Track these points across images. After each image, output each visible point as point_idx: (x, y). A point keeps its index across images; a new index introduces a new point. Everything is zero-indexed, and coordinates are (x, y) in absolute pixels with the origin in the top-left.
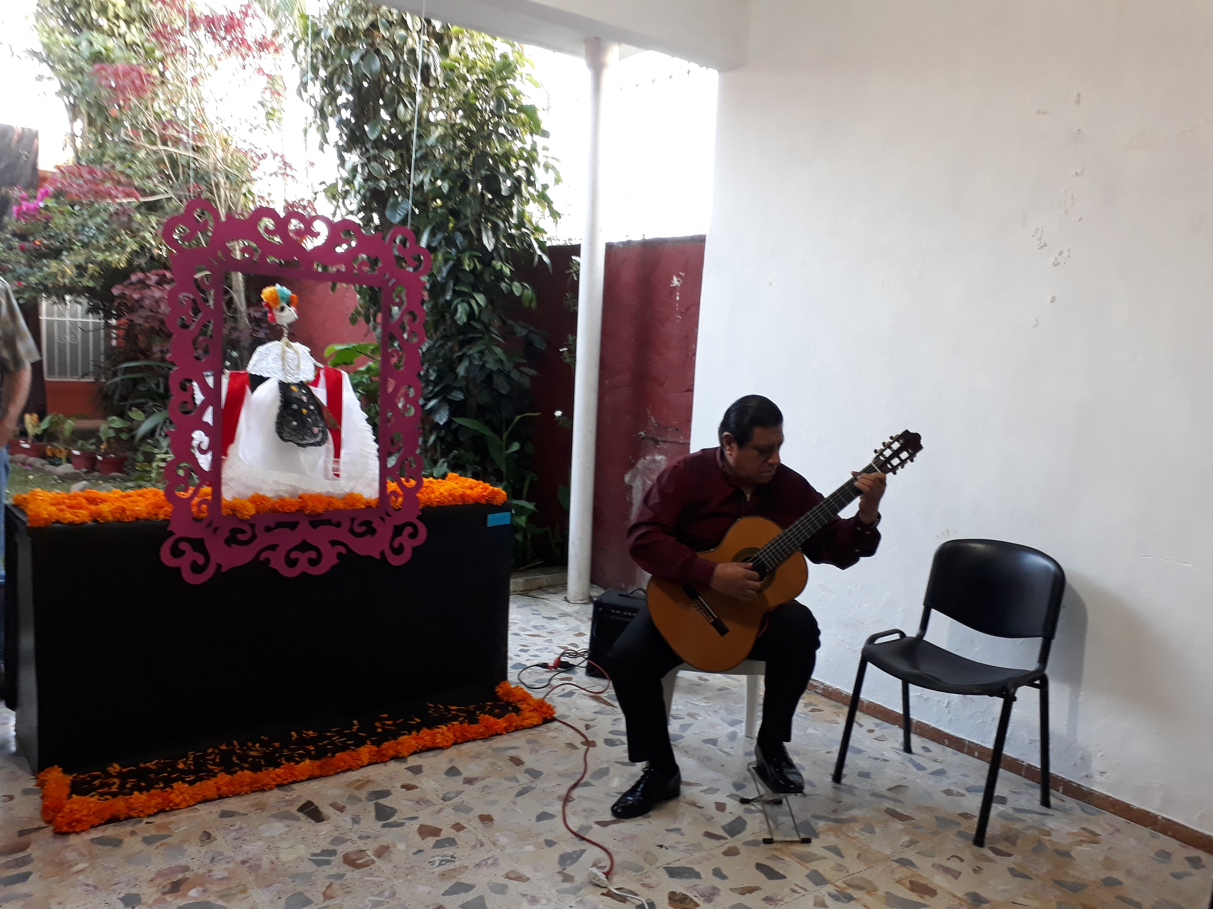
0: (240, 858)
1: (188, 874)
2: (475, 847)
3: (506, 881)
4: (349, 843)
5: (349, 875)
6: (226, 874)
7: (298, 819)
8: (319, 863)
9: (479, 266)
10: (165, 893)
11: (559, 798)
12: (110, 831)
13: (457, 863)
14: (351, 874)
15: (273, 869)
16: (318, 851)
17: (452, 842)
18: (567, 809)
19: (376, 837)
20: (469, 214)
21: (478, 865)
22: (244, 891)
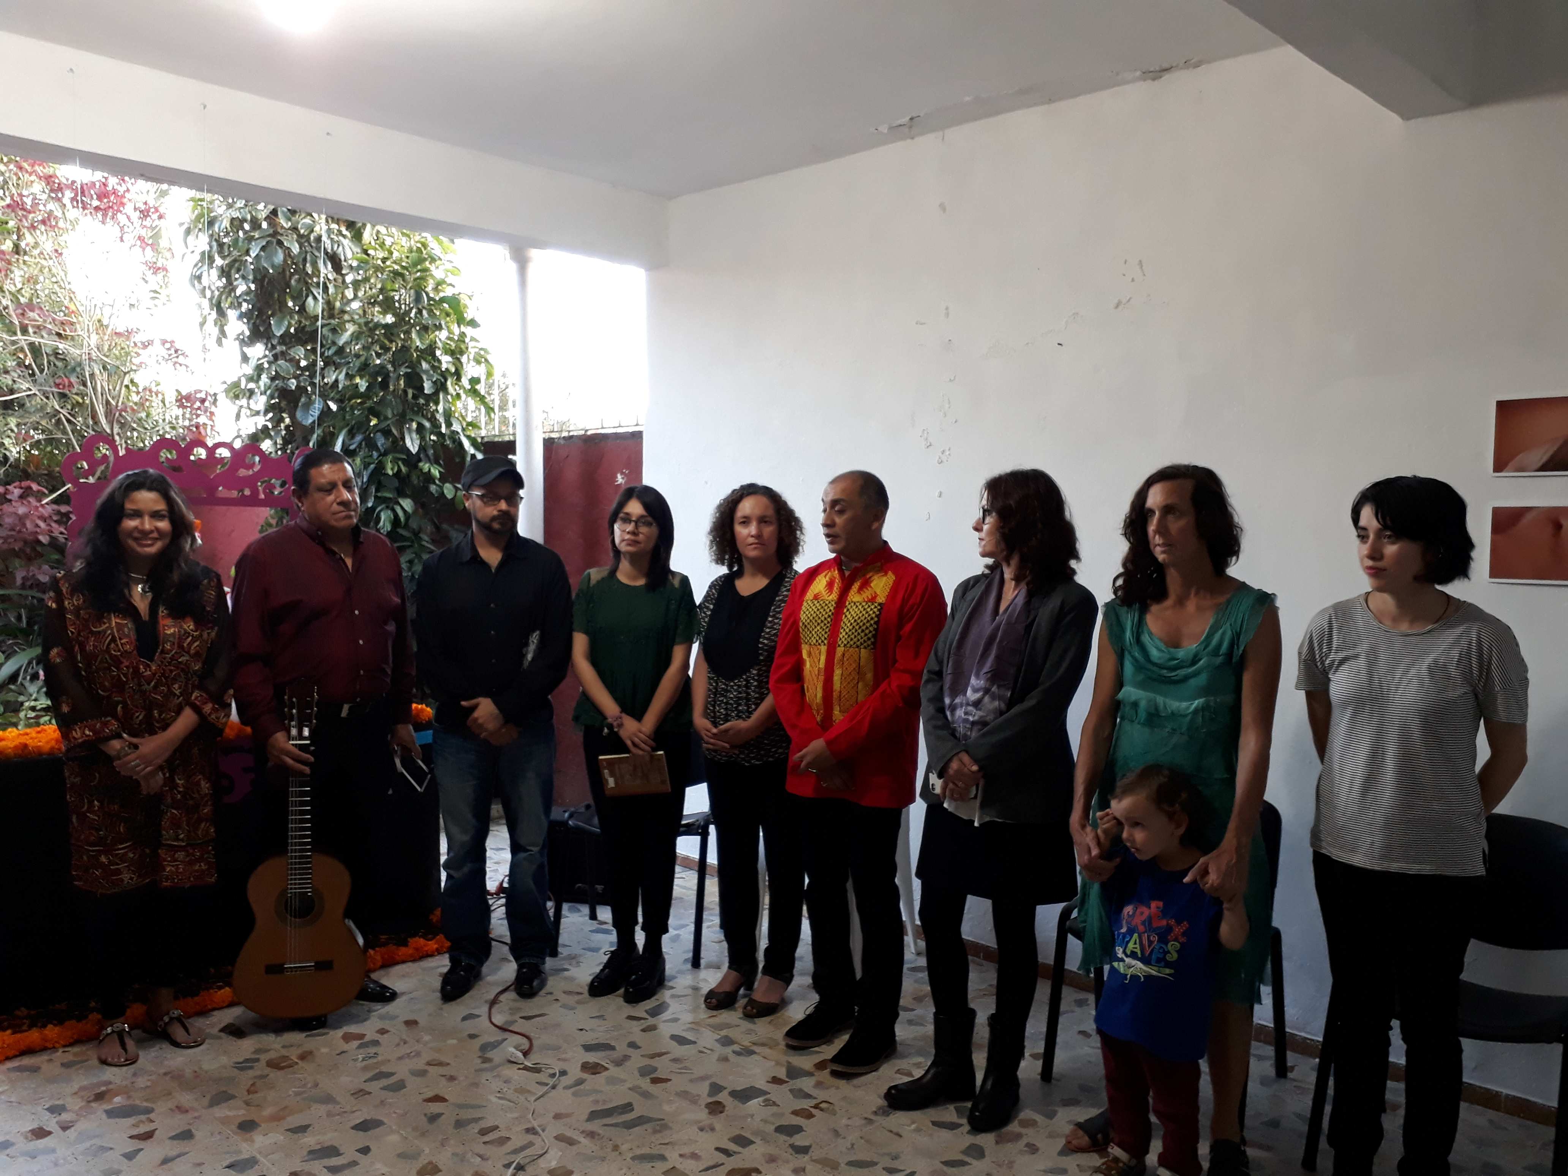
0: (163, 1071)
1: (111, 1087)
2: (398, 1045)
3: (427, 1067)
4: (272, 1052)
5: (272, 1075)
6: (149, 1084)
7: (220, 1038)
8: (241, 1069)
9: (403, 469)
10: (89, 1102)
11: (486, 1002)
12: (27, 1061)
13: (380, 1058)
14: (274, 1074)
15: (197, 1077)
16: (241, 1060)
17: (376, 1043)
18: (493, 1010)
19: (300, 1046)
20: (390, 416)
21: (400, 1058)
22: (170, 1094)
